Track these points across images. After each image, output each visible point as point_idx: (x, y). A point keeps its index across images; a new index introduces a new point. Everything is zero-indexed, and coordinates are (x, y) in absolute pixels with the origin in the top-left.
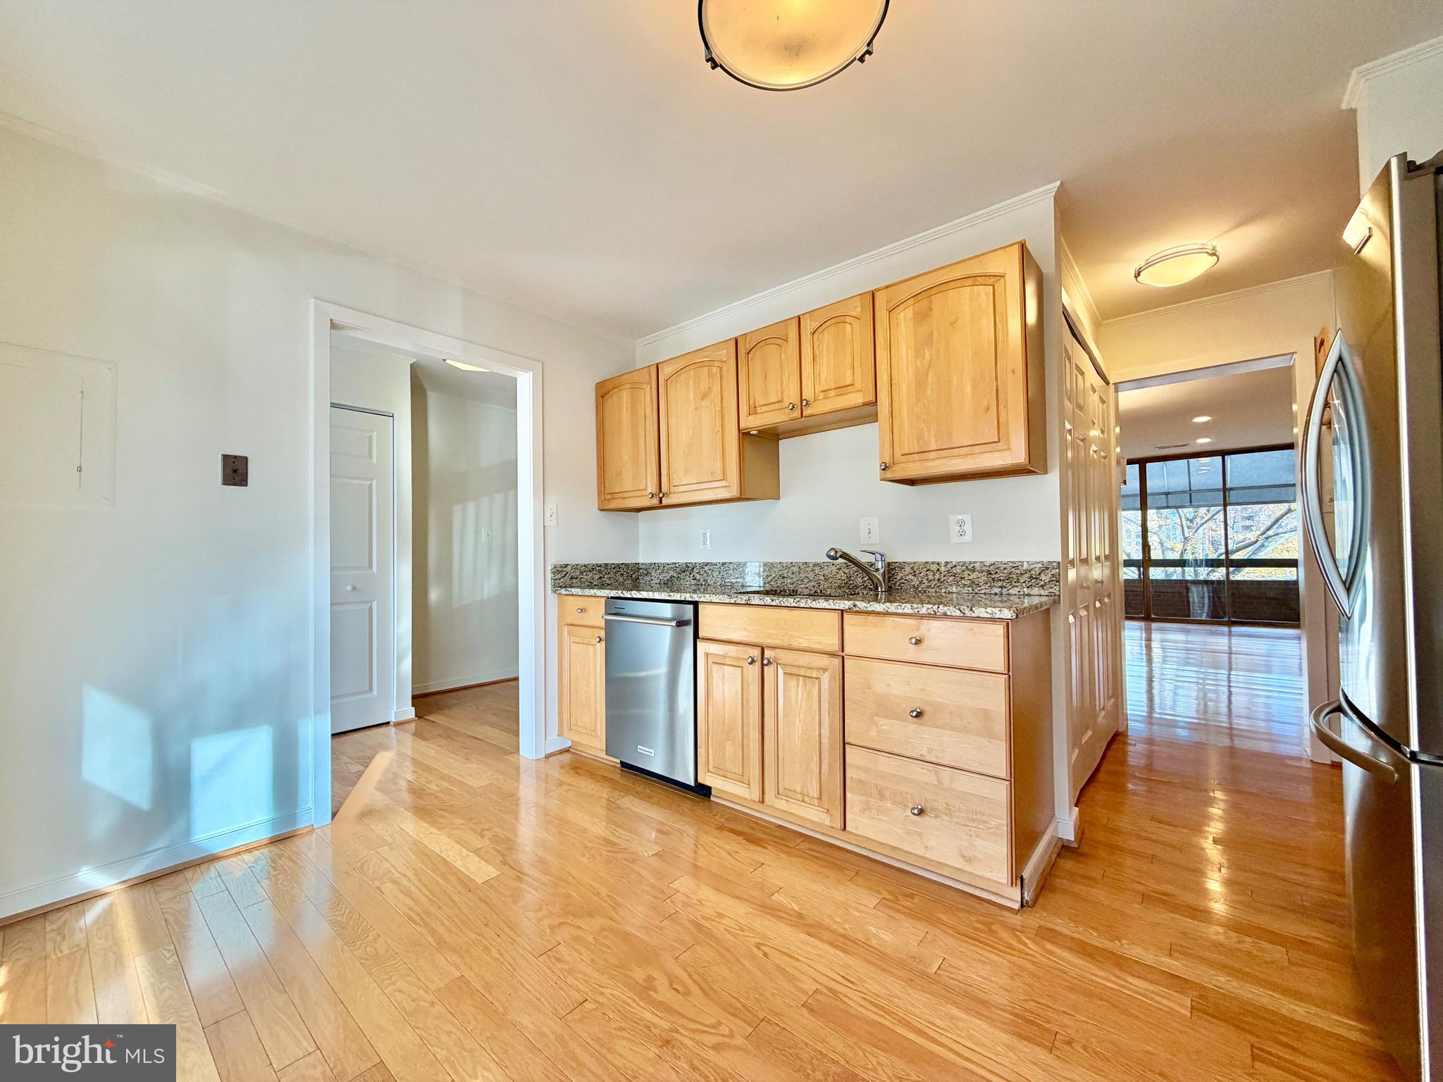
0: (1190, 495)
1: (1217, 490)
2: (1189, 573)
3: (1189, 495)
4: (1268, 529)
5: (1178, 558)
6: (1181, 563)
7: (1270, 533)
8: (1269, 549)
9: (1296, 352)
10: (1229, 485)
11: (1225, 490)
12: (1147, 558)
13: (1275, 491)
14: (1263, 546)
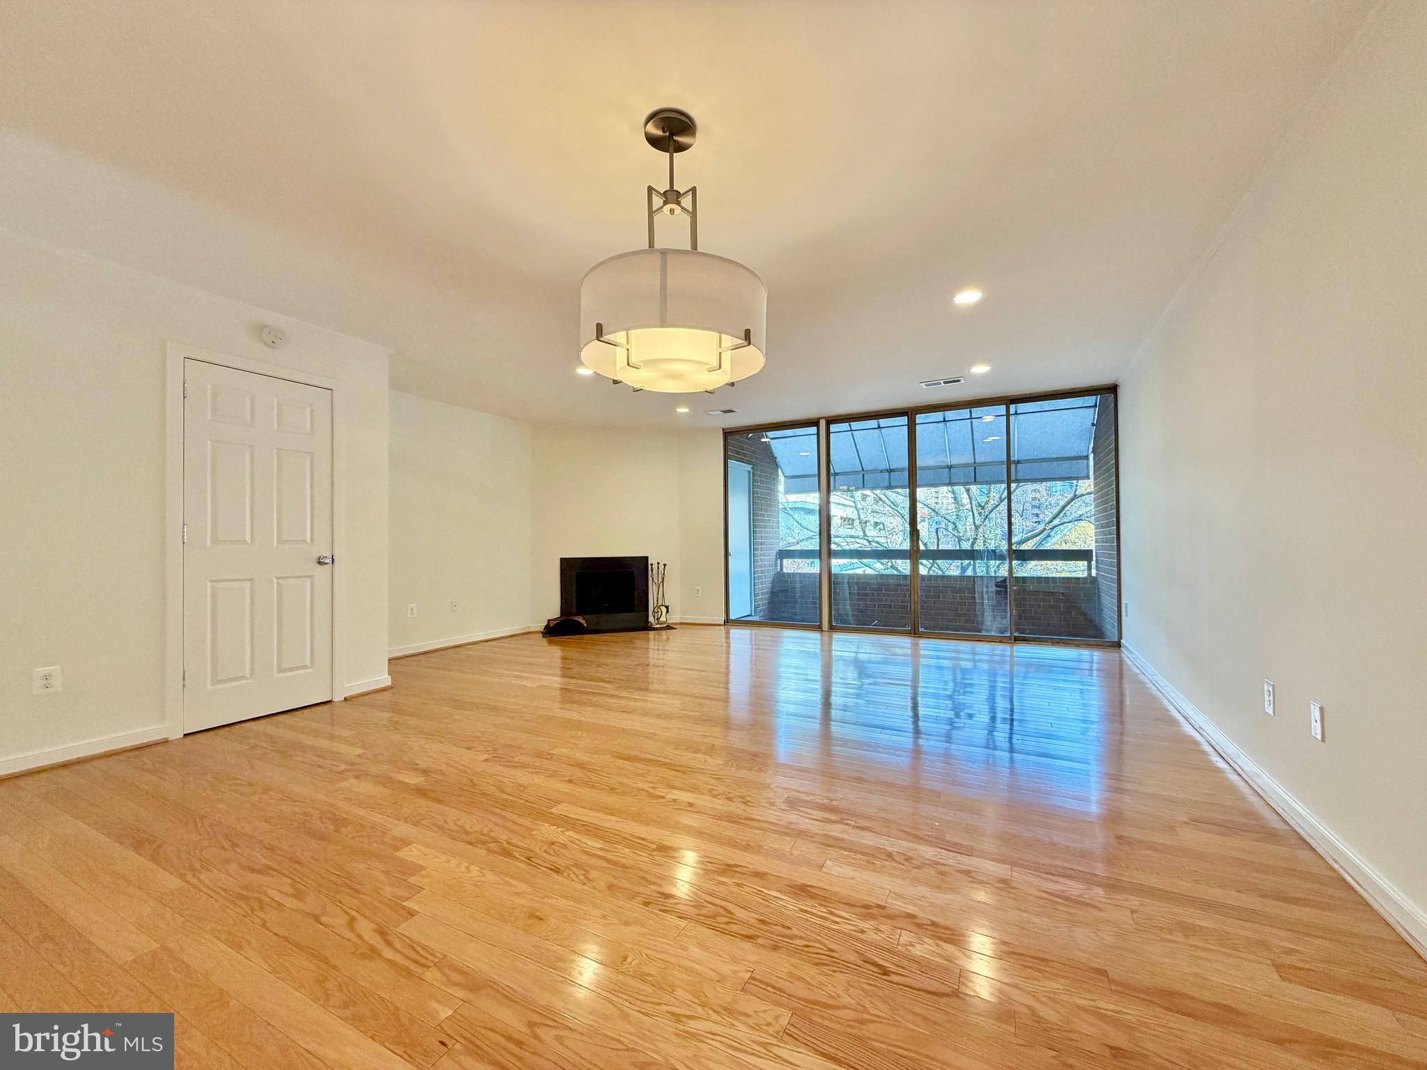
0: (975, 468)
1: (1001, 463)
2: (980, 568)
3: (973, 468)
4: (1054, 518)
5: (969, 548)
6: (972, 555)
7: (1056, 522)
8: (1055, 540)
10: (1015, 457)
11: (1009, 462)
12: (915, 548)
13: (1065, 465)
14: (1049, 536)
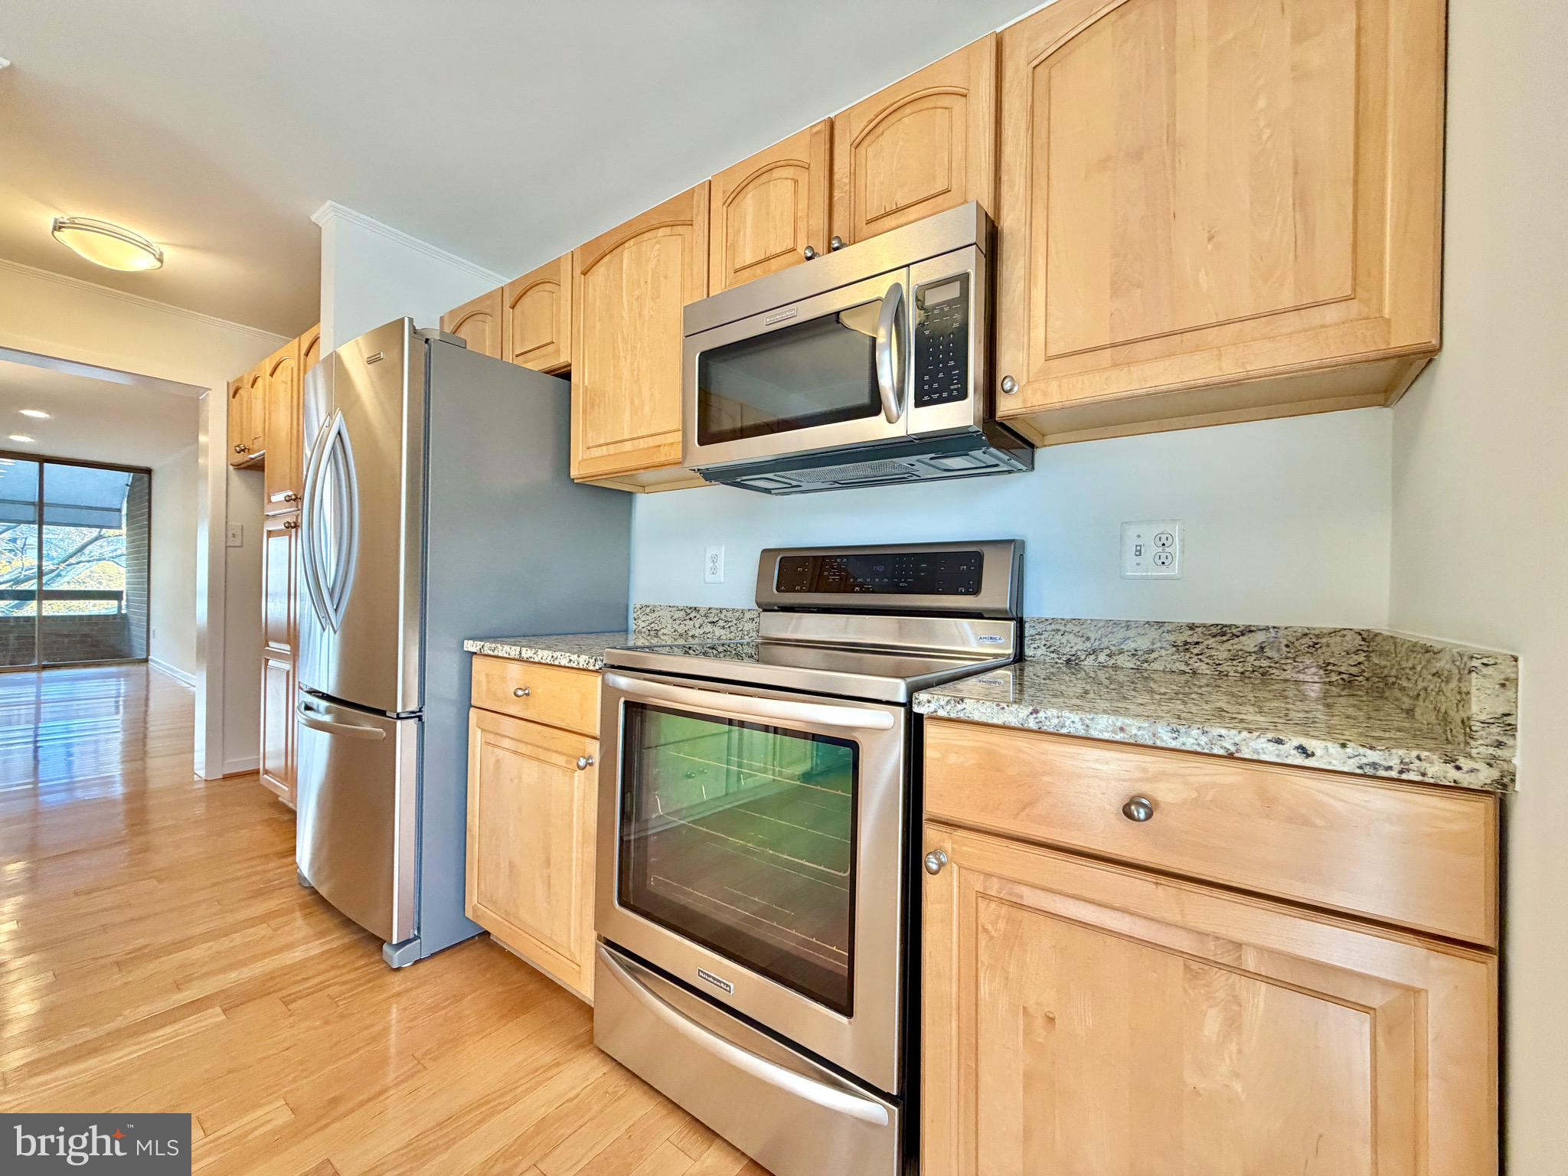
1: (31, 504)
4: (73, 555)
9: (211, 389)
10: (44, 499)
11: (40, 504)
